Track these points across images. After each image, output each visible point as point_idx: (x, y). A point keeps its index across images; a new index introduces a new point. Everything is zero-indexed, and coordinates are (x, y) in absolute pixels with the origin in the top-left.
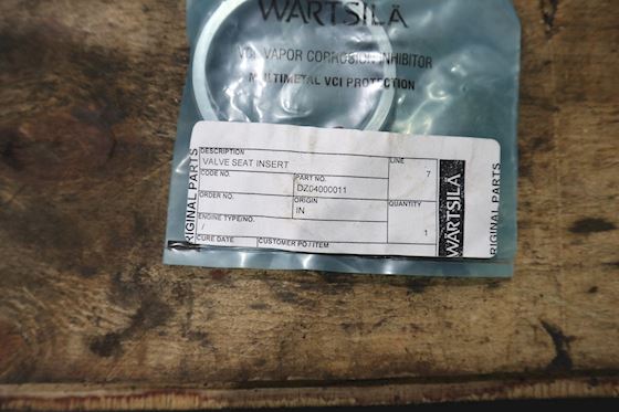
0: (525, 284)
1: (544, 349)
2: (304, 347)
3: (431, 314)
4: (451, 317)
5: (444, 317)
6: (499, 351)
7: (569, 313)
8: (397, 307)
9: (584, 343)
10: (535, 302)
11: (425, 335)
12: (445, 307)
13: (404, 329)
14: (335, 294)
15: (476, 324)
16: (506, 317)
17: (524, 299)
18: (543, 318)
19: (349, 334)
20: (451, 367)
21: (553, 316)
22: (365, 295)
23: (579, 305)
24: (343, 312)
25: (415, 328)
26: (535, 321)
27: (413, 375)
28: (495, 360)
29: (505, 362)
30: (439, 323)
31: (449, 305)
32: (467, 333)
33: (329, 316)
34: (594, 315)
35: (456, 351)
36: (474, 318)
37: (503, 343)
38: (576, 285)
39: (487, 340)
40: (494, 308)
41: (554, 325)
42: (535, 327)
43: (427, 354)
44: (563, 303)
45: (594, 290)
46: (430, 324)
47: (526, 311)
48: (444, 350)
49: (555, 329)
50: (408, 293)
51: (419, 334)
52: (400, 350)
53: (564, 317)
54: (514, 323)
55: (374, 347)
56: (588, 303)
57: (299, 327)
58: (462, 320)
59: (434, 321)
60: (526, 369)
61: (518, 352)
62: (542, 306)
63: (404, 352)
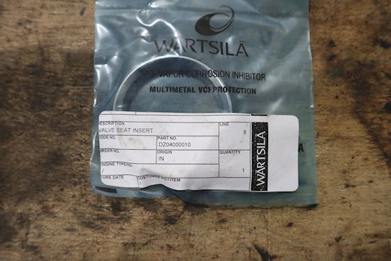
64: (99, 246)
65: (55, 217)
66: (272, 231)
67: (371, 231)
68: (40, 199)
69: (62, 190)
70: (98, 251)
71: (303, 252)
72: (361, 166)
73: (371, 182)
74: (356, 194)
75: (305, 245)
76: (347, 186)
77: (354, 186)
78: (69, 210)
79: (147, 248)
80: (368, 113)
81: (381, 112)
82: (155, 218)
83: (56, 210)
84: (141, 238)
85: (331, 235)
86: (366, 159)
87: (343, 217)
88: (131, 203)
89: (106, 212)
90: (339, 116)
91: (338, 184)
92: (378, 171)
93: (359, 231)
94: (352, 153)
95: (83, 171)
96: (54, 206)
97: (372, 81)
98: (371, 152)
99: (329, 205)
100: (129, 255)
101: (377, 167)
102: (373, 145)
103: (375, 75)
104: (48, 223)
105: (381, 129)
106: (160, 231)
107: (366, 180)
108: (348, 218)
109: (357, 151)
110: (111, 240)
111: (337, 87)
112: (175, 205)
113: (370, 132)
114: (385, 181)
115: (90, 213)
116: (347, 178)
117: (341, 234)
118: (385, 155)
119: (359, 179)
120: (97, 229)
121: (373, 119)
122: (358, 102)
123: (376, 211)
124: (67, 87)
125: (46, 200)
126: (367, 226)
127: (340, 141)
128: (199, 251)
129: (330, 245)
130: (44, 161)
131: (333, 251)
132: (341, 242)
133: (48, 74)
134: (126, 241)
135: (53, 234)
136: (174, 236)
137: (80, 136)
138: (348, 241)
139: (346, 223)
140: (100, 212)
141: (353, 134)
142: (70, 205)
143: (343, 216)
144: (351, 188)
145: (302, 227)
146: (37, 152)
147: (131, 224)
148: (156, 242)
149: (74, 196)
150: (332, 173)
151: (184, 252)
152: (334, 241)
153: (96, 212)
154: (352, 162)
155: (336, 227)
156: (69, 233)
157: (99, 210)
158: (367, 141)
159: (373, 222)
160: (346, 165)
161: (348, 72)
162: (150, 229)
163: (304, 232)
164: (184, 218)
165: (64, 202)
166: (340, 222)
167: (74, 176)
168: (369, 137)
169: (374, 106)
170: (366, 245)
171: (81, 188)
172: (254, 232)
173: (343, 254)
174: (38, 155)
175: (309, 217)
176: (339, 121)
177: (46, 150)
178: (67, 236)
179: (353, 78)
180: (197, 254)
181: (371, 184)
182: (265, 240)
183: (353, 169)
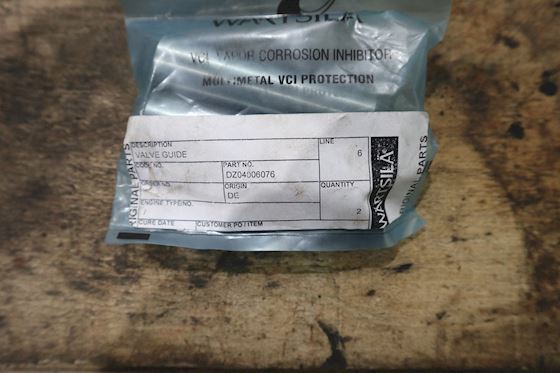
0: (303, 284)
1: (319, 348)
2: (91, 333)
3: (211, 309)
4: (229, 313)
5: (224, 312)
6: (275, 347)
7: (345, 315)
8: (179, 300)
9: (359, 343)
10: (312, 303)
11: (204, 329)
12: (225, 303)
13: (185, 321)
14: (123, 284)
15: (254, 321)
16: (283, 316)
17: (303, 298)
18: (321, 318)
19: (133, 323)
20: (228, 360)
21: (330, 317)
22: (150, 287)
23: (357, 308)
24: (129, 302)
25: (196, 321)
26: (311, 321)
27: (191, 365)
28: (270, 357)
29: (281, 359)
30: (218, 318)
31: (228, 301)
32: (244, 328)
33: (117, 305)
34: (370, 317)
35: (233, 345)
36: (252, 315)
37: (280, 340)
38: (354, 287)
39: (264, 336)
40: (273, 307)
41: (331, 325)
42: (312, 327)
43: (204, 346)
44: (341, 304)
45: (371, 293)
46: (209, 319)
47: (304, 311)
48: (221, 344)
49: (331, 329)
50: (191, 288)
51: (198, 327)
52: (180, 340)
53: (341, 318)
54: (291, 322)
55: (155, 337)
56: (366, 306)
57: (88, 314)
58: (240, 317)
59: (214, 315)
60: (301, 366)
61: (294, 350)
62: (318, 307)
63: (184, 343)
64: (93, 318)
65: (32, 274)
66: (344, 302)
67: (489, 304)
68: (12, 248)
69: (44, 235)
70: (92, 323)
71: (389, 333)
72: (477, 211)
73: (489, 234)
74: (467, 251)
75: (393, 323)
76: (455, 239)
77: (464, 240)
78: (53, 265)
79: (164, 322)
80: (485, 136)
81: (505, 136)
82: (176, 278)
83: (34, 264)
84: (154, 308)
85: (430, 310)
86: (483, 202)
87: (448, 285)
88: (141, 256)
89: (105, 268)
90: (444, 140)
91: (442, 236)
92: (499, 220)
93: (471, 304)
94: (463, 192)
95: (77, 209)
96: (31, 258)
97: (492, 92)
98: (488, 192)
99: (429, 266)
100: (136, 331)
101: (499, 214)
102: (493, 183)
103: (496, 83)
104: (22, 283)
105: (504, 159)
106: (182, 297)
107: (481, 231)
108: (454, 286)
109: (470, 190)
110: (112, 309)
111: (442, 100)
112: (205, 261)
113: (489, 164)
114: (509, 234)
115: (83, 270)
116: (455, 228)
117: (446, 309)
118: (510, 196)
119: (471, 230)
120: (91, 293)
121: (492, 145)
122: (472, 121)
123: (495, 276)
124: (59, 91)
125: (20, 250)
126: (482, 297)
127: (444, 174)
128: (238, 328)
129: (429, 324)
130: (20, 194)
131: (432, 332)
132: (445, 320)
133: (33, 72)
134: (133, 311)
135: (28, 299)
136: (202, 305)
137: (73, 159)
138: (456, 319)
139: (452, 292)
140: (98, 269)
141: (463, 166)
142: (55, 257)
143: (449, 283)
144: (460, 243)
145: (389, 297)
146: (11, 181)
147: (141, 287)
148: (177, 313)
149: (61, 245)
150: (433, 220)
151: (216, 328)
152: (435, 317)
153: (92, 269)
154: (462, 206)
155: (438, 297)
156: (50, 298)
157: (97, 265)
158: (484, 176)
159: (491, 291)
160: (453, 209)
161: (458, 79)
162: (168, 294)
163: (391, 304)
164: (217, 279)
165: (46, 252)
166: (444, 290)
167: (62, 215)
168: (488, 170)
169: (495, 128)
170: (480, 325)
171: (72, 234)
172: (318, 302)
173: (448, 336)
174: (12, 185)
175: (399, 282)
176: (444, 147)
177: (24, 179)
178: (48, 301)
179: (464, 88)
180: (235, 332)
181: (489, 237)
182: (333, 314)
183: (464, 216)
